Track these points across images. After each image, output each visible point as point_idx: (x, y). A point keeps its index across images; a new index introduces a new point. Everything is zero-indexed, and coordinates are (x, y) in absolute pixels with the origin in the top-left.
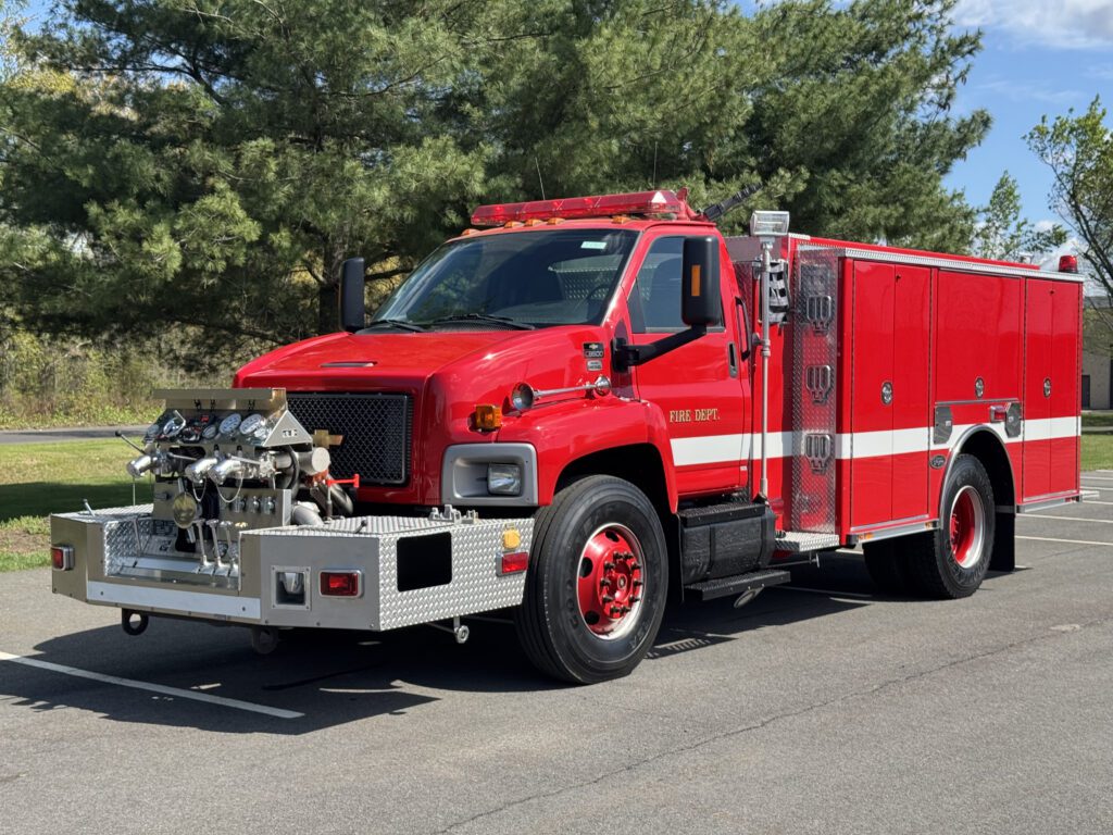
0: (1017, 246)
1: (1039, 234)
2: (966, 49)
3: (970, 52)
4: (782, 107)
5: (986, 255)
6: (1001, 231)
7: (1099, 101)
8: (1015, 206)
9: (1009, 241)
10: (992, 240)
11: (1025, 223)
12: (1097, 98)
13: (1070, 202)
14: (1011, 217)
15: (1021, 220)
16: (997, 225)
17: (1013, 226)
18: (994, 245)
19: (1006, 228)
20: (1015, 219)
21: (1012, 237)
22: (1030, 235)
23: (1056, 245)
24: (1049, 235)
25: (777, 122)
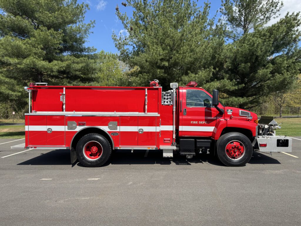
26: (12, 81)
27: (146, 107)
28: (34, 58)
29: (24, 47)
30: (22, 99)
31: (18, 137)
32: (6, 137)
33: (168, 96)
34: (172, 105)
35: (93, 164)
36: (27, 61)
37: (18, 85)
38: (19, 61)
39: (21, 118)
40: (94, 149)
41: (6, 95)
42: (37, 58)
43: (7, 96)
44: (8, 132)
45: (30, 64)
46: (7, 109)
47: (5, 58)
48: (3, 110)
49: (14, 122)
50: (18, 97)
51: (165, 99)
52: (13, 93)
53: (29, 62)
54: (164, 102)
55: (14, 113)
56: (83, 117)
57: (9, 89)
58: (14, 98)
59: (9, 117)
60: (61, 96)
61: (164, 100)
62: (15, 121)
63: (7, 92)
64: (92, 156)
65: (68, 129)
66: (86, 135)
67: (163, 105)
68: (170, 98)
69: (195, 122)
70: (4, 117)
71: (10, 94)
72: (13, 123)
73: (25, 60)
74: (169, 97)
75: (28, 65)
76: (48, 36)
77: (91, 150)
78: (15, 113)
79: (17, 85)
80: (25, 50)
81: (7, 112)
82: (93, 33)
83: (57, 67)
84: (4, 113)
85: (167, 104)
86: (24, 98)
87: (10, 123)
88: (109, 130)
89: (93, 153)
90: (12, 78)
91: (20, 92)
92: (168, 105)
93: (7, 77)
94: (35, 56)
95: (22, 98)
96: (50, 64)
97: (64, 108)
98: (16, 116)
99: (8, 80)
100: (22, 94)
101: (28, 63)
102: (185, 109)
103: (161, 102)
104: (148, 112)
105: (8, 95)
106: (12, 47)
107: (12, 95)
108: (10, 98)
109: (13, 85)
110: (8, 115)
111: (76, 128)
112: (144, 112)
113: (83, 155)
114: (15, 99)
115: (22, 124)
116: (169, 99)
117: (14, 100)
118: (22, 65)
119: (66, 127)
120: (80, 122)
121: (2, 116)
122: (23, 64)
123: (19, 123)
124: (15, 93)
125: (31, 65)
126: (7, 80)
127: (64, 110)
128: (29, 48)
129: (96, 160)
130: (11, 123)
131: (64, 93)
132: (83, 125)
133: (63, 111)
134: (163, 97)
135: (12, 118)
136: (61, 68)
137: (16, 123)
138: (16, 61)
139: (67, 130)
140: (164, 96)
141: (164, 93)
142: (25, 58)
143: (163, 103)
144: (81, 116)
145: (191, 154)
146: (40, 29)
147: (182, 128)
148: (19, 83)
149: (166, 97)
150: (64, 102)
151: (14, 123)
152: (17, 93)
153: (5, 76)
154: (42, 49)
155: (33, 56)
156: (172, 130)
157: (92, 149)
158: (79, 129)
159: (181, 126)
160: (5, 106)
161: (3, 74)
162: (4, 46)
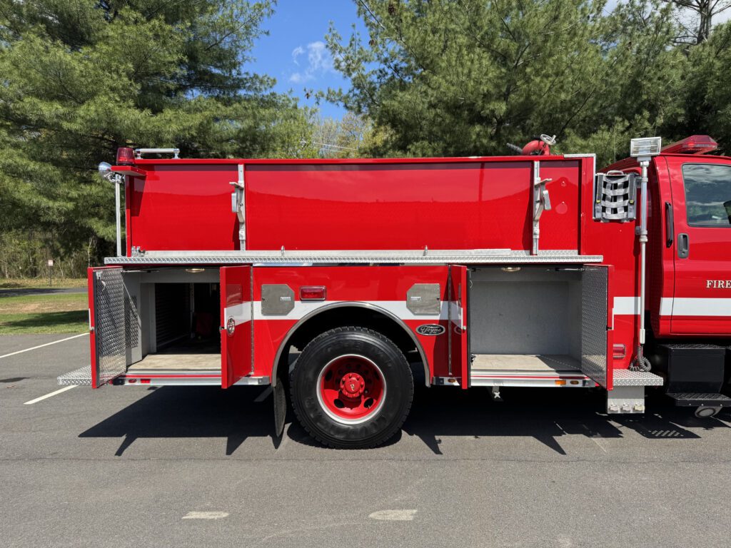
26: (48, 171)
27: (536, 229)
28: (110, 98)
29: (79, 68)
30: (76, 221)
31: (70, 330)
32: (36, 329)
33: (616, 187)
34: (631, 220)
35: (353, 436)
36: (89, 110)
37: (64, 180)
38: (65, 109)
39: (67, 275)
40: (353, 383)
41: (32, 208)
42: (118, 100)
43: (34, 214)
44: (37, 311)
45: (97, 118)
46: (33, 253)
47: (27, 100)
48: (25, 256)
49: (51, 285)
50: (67, 214)
51: (605, 197)
52: (51, 204)
53: (96, 111)
54: (604, 209)
55: (51, 263)
56: (316, 267)
57: (40, 193)
58: (55, 217)
59: (39, 272)
60: (234, 195)
61: (603, 202)
62: (55, 283)
63: (35, 201)
64: (343, 407)
65: (264, 313)
66: (326, 334)
67: (598, 220)
68: (625, 197)
69: (721, 284)
70: (27, 273)
71: (43, 205)
72: (48, 287)
73: (84, 107)
74: (620, 192)
75: (92, 121)
76: (147, 38)
77: (342, 386)
78: (54, 262)
79: (62, 181)
80: (83, 79)
81: (35, 260)
82: (268, 33)
83: (174, 127)
84: (27, 262)
85: (614, 217)
86: (83, 217)
87: (41, 287)
88: (411, 316)
89: (350, 396)
90: (47, 162)
91: (71, 199)
92: (619, 221)
93: (33, 158)
94: (111, 95)
95: (76, 218)
96: (154, 118)
97: (240, 238)
98: (56, 270)
99: (37, 167)
100: (77, 206)
101: (93, 115)
102: (685, 236)
103: (590, 212)
104: (542, 247)
105: (36, 211)
106: (45, 68)
107: (49, 208)
108: (42, 219)
109: (51, 181)
110: (36, 269)
111: (292, 307)
112: (528, 246)
113: (316, 407)
114: (57, 221)
115: (74, 291)
116: (620, 201)
117: (55, 224)
118: (75, 122)
119: (258, 305)
120: (306, 288)
121: (22, 271)
122: (79, 120)
123: (64, 287)
124: (57, 204)
125: (100, 121)
126: (33, 166)
127: (243, 246)
128: (92, 72)
129: (365, 422)
130: (44, 288)
131: (241, 183)
132: (317, 296)
133: (237, 248)
134: (600, 190)
135: (46, 276)
136: (184, 130)
137: (56, 287)
138: (58, 108)
139: (259, 317)
140: (603, 189)
141: (602, 176)
142: (82, 103)
143: (598, 215)
144: (311, 265)
145: (718, 403)
146: (122, 18)
147: (671, 306)
148: (68, 177)
149: (610, 193)
150: (242, 218)
151: (53, 287)
152: (62, 203)
153: (26, 155)
154: (129, 76)
155: (106, 94)
156: (632, 313)
157: (344, 382)
158: (302, 311)
159: (670, 299)
160: (27, 246)
161: (21, 151)
162: (21, 66)
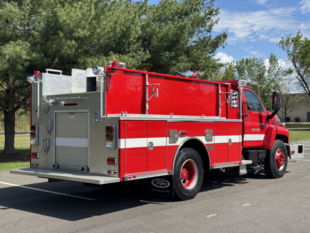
0: (279, 74)
1: (285, 71)
2: (214, 13)
3: (216, 14)
4: (152, 32)
5: (269, 78)
6: (274, 71)
7: (300, 32)
8: (277, 63)
9: (276, 73)
10: (271, 74)
11: (280, 68)
12: (299, 31)
13: (292, 62)
14: (276, 66)
15: (279, 67)
16: (272, 69)
17: (277, 68)
18: (272, 75)
19: (275, 70)
20: (277, 67)
21: (277, 72)
22: (282, 72)
23: (290, 74)
24: (287, 71)
25: (151, 37)
27: (220, 109)
33: (233, 95)
34: (237, 108)
65: (170, 143)
68: (236, 99)
69: (254, 130)
97: (147, 109)
102: (247, 114)
119: (168, 139)
131: (147, 83)
139: (168, 144)
141: (232, 91)
158: (180, 141)
159: (246, 135)
